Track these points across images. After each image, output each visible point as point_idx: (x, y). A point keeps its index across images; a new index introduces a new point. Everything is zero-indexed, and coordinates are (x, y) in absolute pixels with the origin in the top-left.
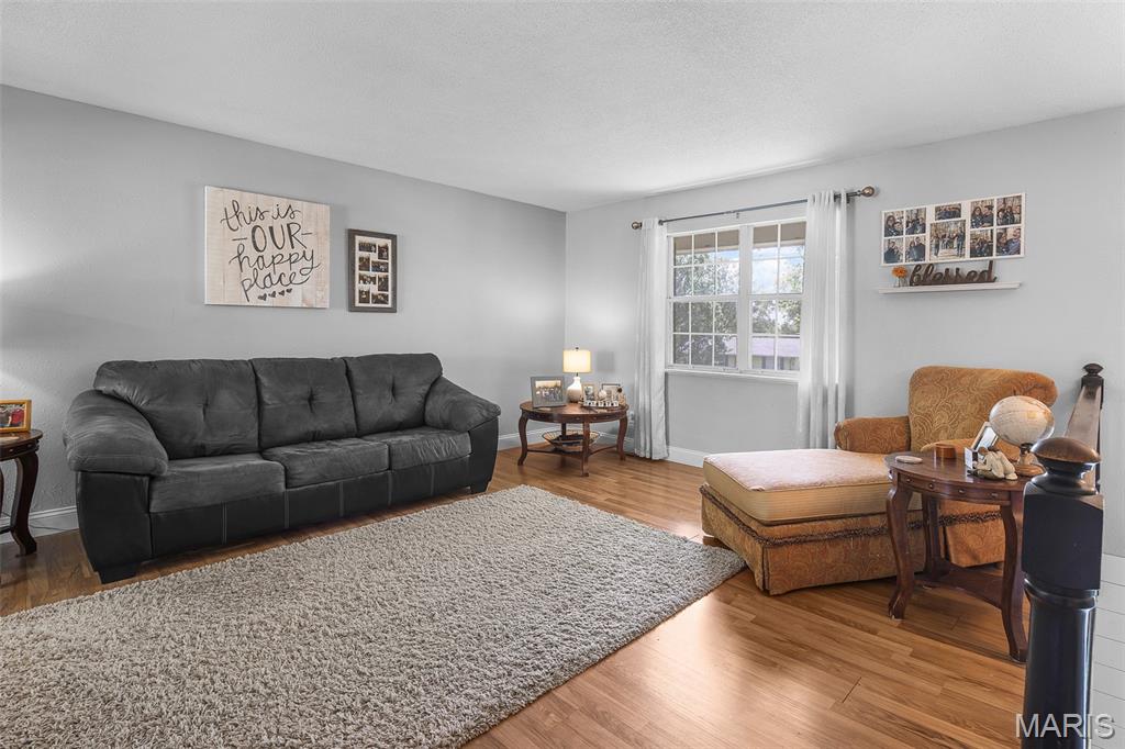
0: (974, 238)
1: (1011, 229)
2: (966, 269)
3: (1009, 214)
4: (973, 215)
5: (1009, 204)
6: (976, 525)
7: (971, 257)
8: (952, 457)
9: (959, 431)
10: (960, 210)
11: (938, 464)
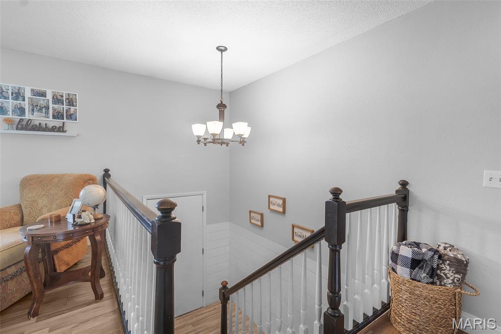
0: (54, 110)
1: (72, 109)
2: (50, 125)
3: (71, 102)
4: (53, 98)
5: (71, 97)
6: (68, 249)
7: (53, 119)
8: (59, 220)
9: (54, 206)
10: (46, 94)
11: (51, 225)
